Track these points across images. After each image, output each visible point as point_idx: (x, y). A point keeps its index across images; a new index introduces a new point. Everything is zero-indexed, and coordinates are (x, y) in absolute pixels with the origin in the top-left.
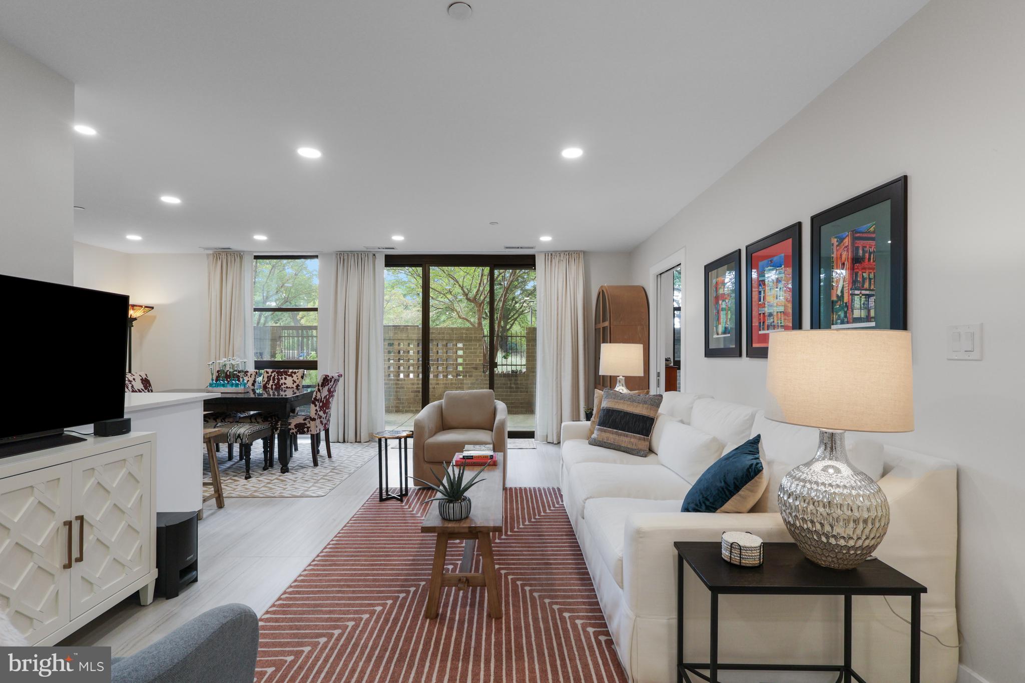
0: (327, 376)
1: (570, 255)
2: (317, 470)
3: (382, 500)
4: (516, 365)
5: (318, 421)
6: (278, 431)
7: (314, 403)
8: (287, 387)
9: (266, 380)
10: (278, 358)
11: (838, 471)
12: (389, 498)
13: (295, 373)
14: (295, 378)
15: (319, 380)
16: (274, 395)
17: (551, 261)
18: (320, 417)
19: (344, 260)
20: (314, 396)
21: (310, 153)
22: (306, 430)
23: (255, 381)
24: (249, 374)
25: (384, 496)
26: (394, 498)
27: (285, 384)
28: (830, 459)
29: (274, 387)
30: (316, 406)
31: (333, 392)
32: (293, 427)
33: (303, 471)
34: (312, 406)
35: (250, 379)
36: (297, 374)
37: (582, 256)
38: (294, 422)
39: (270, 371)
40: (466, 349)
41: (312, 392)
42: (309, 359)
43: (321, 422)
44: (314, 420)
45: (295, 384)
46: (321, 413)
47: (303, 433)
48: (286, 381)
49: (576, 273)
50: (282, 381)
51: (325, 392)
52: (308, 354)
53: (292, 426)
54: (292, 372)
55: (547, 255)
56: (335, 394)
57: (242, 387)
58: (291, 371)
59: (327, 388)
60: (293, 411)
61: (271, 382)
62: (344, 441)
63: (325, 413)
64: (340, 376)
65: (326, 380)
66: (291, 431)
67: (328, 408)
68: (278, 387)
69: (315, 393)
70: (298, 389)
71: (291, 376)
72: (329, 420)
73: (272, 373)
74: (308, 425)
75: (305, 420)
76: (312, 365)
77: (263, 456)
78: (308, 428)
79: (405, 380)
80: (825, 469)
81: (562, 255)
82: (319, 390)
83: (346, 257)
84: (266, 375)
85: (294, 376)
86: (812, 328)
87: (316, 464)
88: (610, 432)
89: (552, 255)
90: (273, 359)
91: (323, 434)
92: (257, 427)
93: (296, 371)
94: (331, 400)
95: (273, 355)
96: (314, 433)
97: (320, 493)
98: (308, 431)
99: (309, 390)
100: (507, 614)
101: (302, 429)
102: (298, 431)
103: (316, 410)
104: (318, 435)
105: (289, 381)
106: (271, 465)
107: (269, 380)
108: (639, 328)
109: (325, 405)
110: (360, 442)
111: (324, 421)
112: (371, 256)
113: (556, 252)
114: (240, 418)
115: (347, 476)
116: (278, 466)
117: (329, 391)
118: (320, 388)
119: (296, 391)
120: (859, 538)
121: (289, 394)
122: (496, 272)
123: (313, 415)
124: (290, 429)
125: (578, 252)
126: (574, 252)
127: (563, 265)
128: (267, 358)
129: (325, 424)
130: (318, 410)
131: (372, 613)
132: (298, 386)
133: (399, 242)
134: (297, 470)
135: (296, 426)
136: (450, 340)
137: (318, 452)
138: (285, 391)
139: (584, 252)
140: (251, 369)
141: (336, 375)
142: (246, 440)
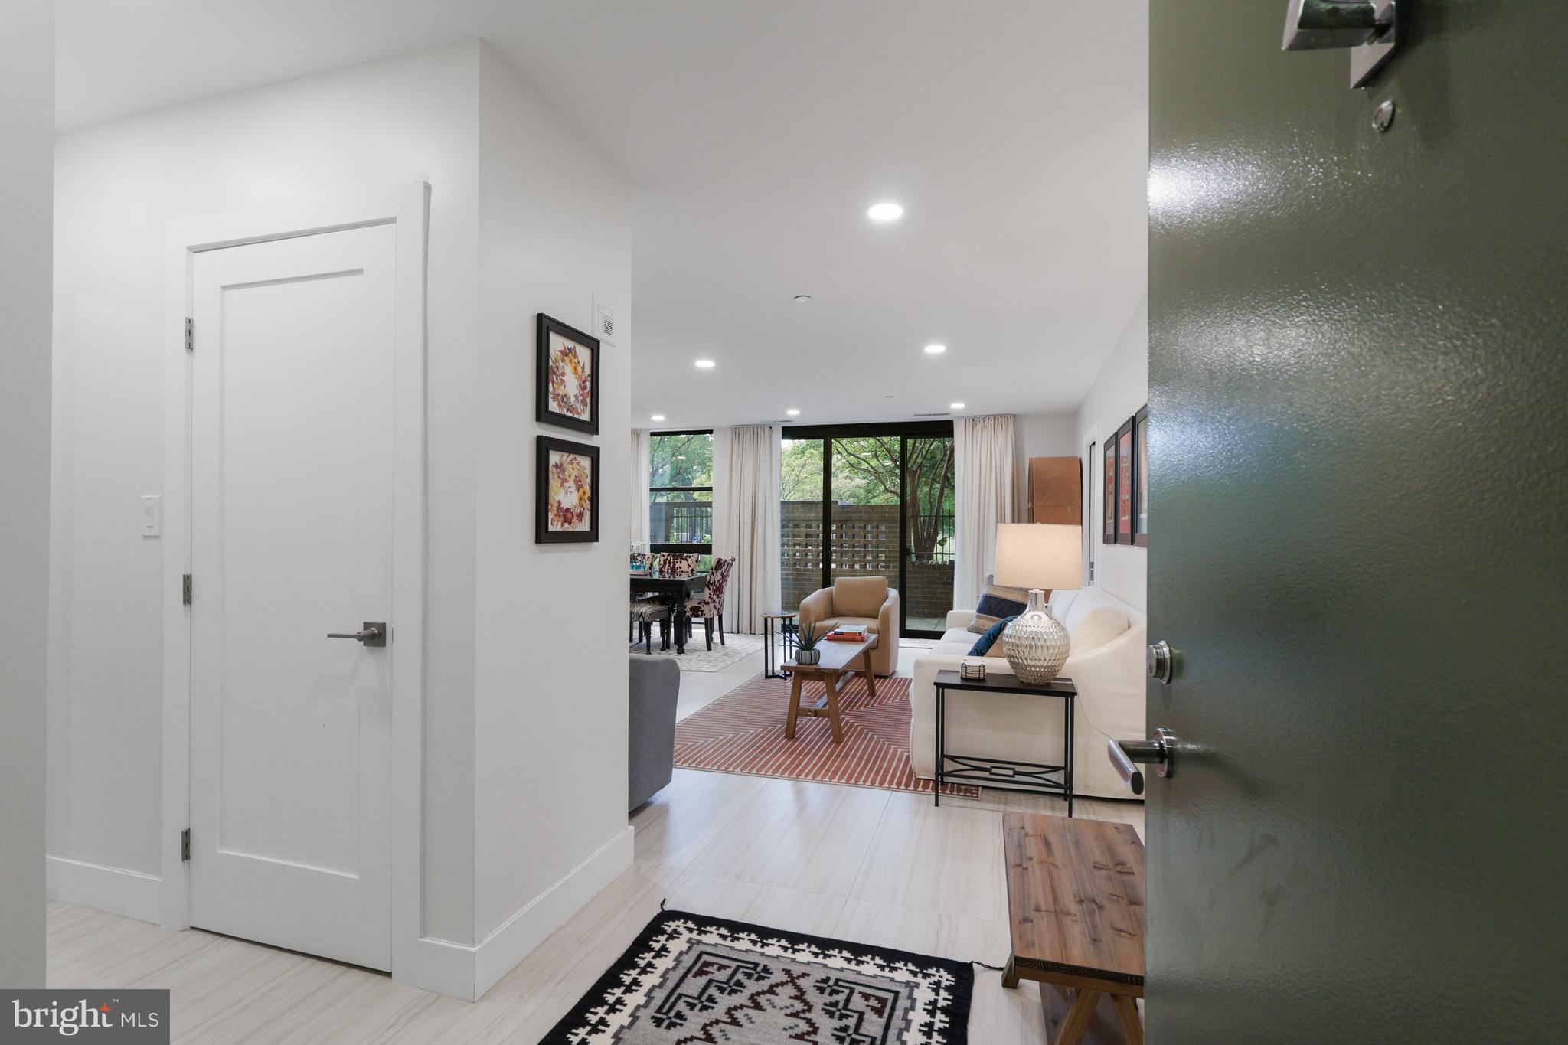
0: (720, 560)
1: (996, 419)
2: (710, 653)
3: (767, 677)
4: (950, 554)
5: (712, 605)
6: (675, 613)
7: (708, 587)
8: (682, 572)
9: (662, 563)
10: (673, 541)
11: (1040, 618)
12: (774, 676)
13: (690, 557)
14: (690, 562)
15: (714, 563)
16: (669, 577)
17: (973, 428)
18: (714, 601)
19: (739, 434)
20: (708, 580)
21: (705, 364)
22: (700, 613)
23: (652, 565)
24: (646, 557)
25: (770, 674)
26: (779, 676)
27: (680, 568)
28: (1034, 610)
29: (670, 571)
30: (710, 589)
31: (726, 576)
32: (689, 610)
33: (697, 653)
34: (706, 589)
35: (647, 562)
36: (692, 558)
37: (1011, 420)
38: (689, 605)
39: (666, 554)
40: (889, 532)
41: (706, 576)
42: (703, 542)
43: (715, 606)
44: (708, 603)
45: (690, 569)
46: (715, 597)
47: (697, 616)
48: (681, 565)
49: (1004, 440)
50: (677, 565)
51: (718, 576)
52: (702, 537)
53: (687, 609)
54: (687, 556)
55: (967, 420)
56: (729, 579)
57: (642, 569)
58: (685, 554)
59: (720, 571)
60: (688, 595)
61: (667, 565)
62: (738, 632)
63: (718, 597)
64: (733, 560)
65: (719, 564)
66: (687, 614)
67: (722, 593)
68: (674, 570)
69: (708, 577)
70: (692, 574)
71: (686, 559)
72: (722, 606)
73: (668, 556)
74: (703, 609)
75: (699, 603)
76: (706, 549)
77: (661, 639)
78: (702, 611)
79: (813, 570)
80: (1032, 617)
81: (986, 420)
82: (713, 574)
83: (741, 433)
84: (662, 559)
85: (689, 560)
86: (1013, 522)
87: (709, 648)
88: (985, 618)
89: (972, 421)
90: (667, 543)
91: (716, 619)
92: (656, 608)
93: (691, 554)
94: (724, 584)
95: (667, 538)
96: (708, 616)
97: (713, 669)
98: (702, 615)
99: (704, 574)
100: (847, 742)
101: (696, 612)
102: (693, 614)
103: (710, 594)
104: (712, 619)
105: (684, 565)
106: (668, 647)
107: (665, 564)
108: (1069, 509)
109: (719, 590)
110: (754, 634)
111: (718, 606)
112: (767, 429)
113: (978, 417)
114: (639, 601)
115: (738, 659)
116: (674, 648)
117: (722, 574)
118: (714, 572)
119: (690, 575)
120: (1045, 660)
121: (684, 577)
122: (910, 442)
123: (707, 599)
124: (686, 612)
125: (1005, 416)
126: (1001, 416)
127: (987, 431)
128: (661, 541)
129: (719, 609)
130: (712, 593)
131: (747, 733)
132: (692, 570)
133: (794, 415)
134: (692, 652)
135: (692, 609)
136: (870, 521)
137: (712, 638)
138: (680, 575)
139: (1014, 416)
140: (647, 552)
141: (729, 559)
142: (647, 619)
